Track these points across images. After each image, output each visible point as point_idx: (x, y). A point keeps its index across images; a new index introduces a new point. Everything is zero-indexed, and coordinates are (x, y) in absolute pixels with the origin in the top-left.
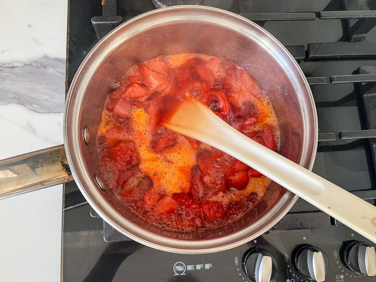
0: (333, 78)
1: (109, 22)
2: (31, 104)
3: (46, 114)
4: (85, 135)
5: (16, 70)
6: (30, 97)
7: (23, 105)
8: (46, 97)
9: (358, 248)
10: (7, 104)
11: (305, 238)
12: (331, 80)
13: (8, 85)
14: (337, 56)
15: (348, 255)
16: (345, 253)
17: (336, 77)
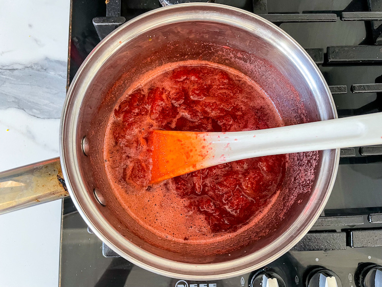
0: (354, 87)
1: (112, 24)
2: (31, 108)
3: (46, 120)
4: (84, 145)
5: (16, 73)
6: (30, 102)
7: (23, 109)
8: (47, 102)
9: (375, 272)
10: (6, 109)
11: (317, 260)
12: (352, 89)
13: (7, 88)
14: (359, 61)
15: (363, 279)
16: (361, 277)
17: (358, 86)
